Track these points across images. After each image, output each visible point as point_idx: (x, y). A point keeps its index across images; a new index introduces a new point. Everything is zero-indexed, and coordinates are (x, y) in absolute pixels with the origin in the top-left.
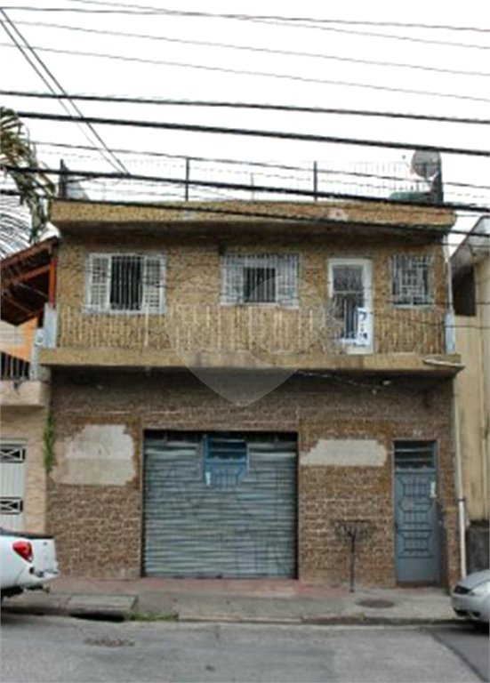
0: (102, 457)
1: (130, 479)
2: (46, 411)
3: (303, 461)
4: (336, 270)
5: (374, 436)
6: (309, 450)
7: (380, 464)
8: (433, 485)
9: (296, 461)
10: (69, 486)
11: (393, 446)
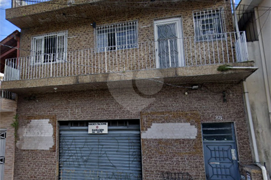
0: (39, 135)
1: (51, 147)
2: (15, 114)
3: (143, 136)
4: (159, 27)
5: (188, 120)
6: (146, 130)
7: (193, 137)
8: (233, 151)
9: (139, 136)
10: (24, 150)
11: (201, 126)
